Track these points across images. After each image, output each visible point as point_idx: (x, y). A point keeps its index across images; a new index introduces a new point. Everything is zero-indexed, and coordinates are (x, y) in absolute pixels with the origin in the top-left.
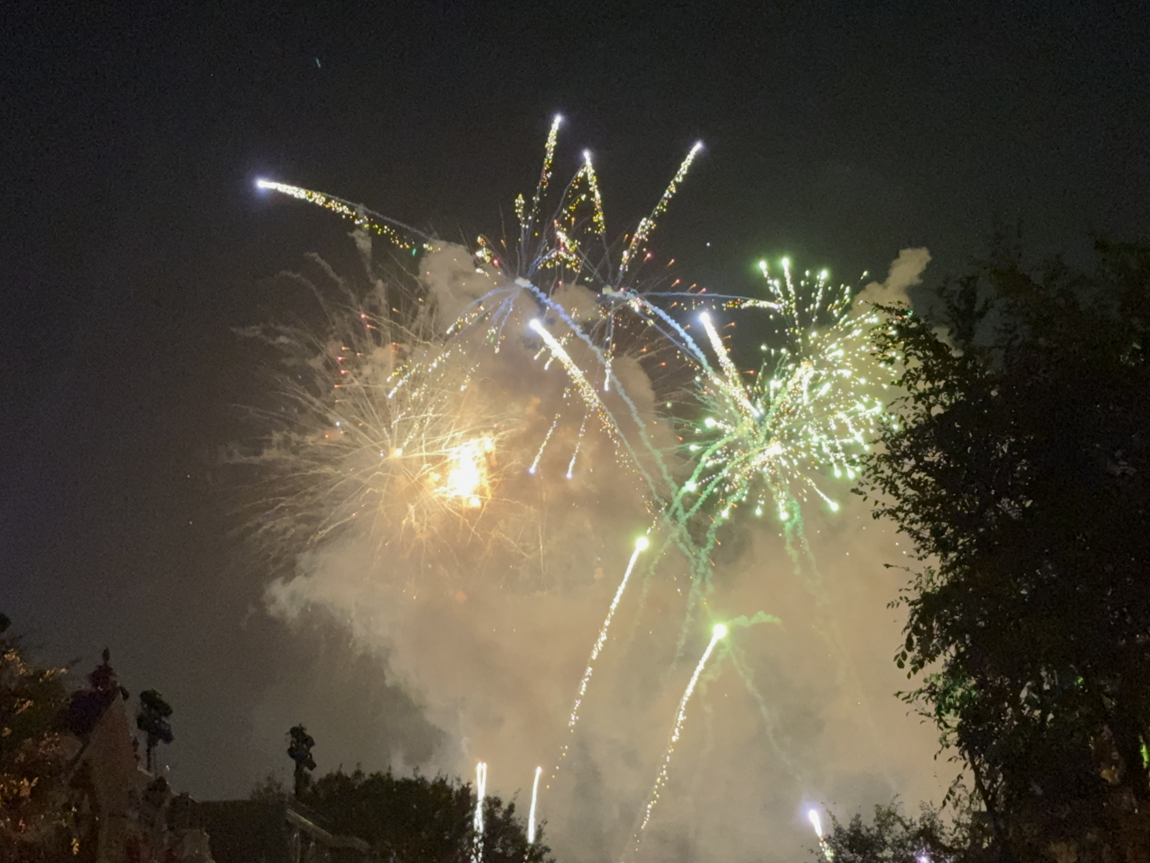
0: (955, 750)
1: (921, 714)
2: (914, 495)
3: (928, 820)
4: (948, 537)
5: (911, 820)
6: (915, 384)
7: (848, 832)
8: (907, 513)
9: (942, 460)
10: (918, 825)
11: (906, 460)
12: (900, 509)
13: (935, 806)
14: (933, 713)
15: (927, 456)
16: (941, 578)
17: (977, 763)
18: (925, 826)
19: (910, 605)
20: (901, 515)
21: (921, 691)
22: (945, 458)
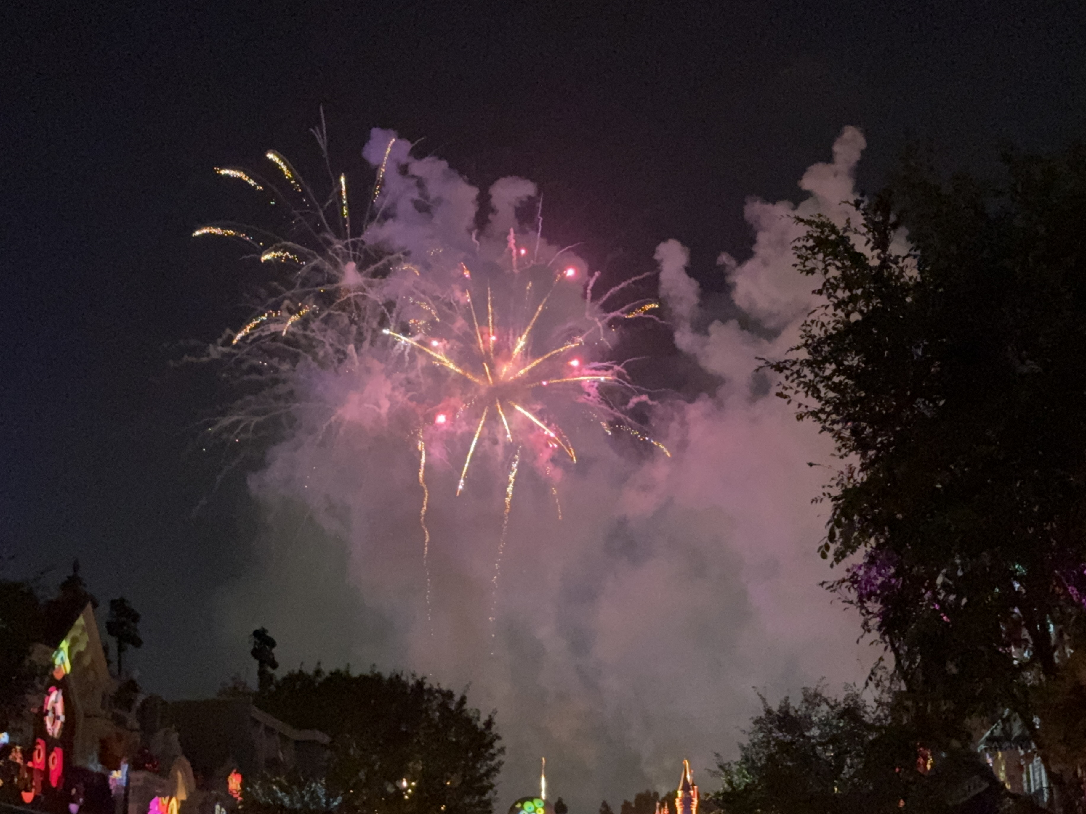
0: (875, 635)
1: (844, 602)
2: (835, 397)
3: (852, 700)
4: (867, 437)
5: (836, 700)
6: (835, 292)
7: (778, 713)
8: (829, 414)
9: (861, 364)
10: (843, 705)
11: (827, 365)
12: (822, 411)
13: (858, 687)
14: (855, 600)
15: (848, 361)
16: (861, 474)
17: (897, 645)
18: (849, 705)
19: (832, 501)
20: (823, 416)
21: (844, 581)
22: (863, 362)
